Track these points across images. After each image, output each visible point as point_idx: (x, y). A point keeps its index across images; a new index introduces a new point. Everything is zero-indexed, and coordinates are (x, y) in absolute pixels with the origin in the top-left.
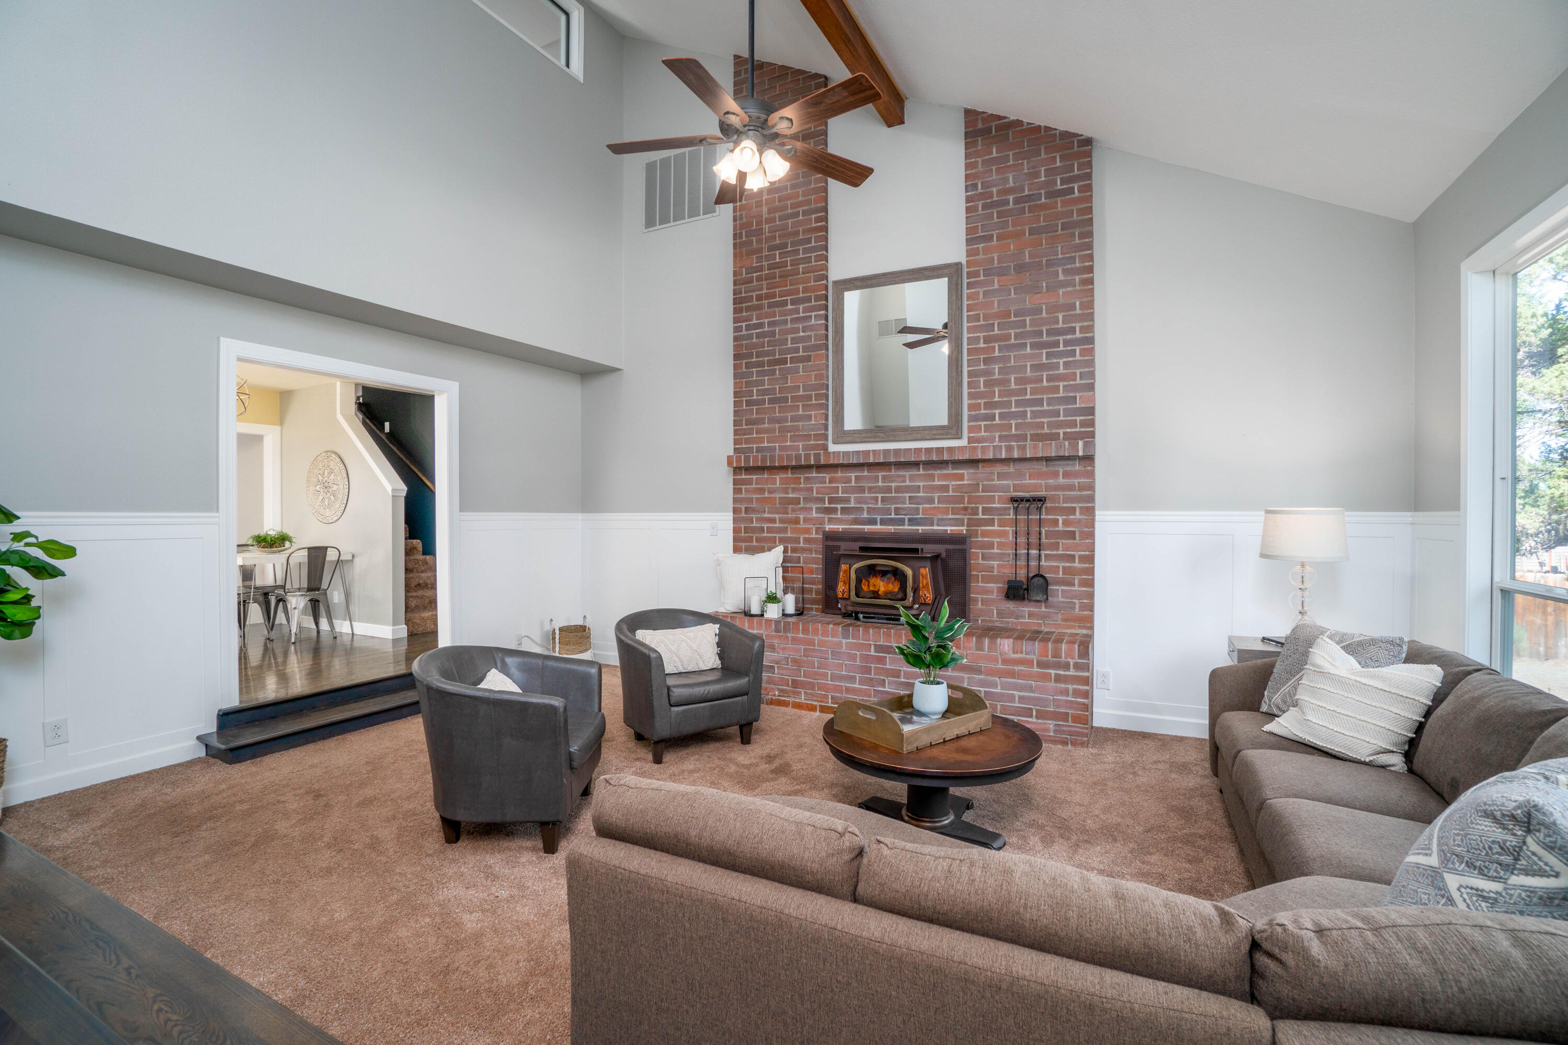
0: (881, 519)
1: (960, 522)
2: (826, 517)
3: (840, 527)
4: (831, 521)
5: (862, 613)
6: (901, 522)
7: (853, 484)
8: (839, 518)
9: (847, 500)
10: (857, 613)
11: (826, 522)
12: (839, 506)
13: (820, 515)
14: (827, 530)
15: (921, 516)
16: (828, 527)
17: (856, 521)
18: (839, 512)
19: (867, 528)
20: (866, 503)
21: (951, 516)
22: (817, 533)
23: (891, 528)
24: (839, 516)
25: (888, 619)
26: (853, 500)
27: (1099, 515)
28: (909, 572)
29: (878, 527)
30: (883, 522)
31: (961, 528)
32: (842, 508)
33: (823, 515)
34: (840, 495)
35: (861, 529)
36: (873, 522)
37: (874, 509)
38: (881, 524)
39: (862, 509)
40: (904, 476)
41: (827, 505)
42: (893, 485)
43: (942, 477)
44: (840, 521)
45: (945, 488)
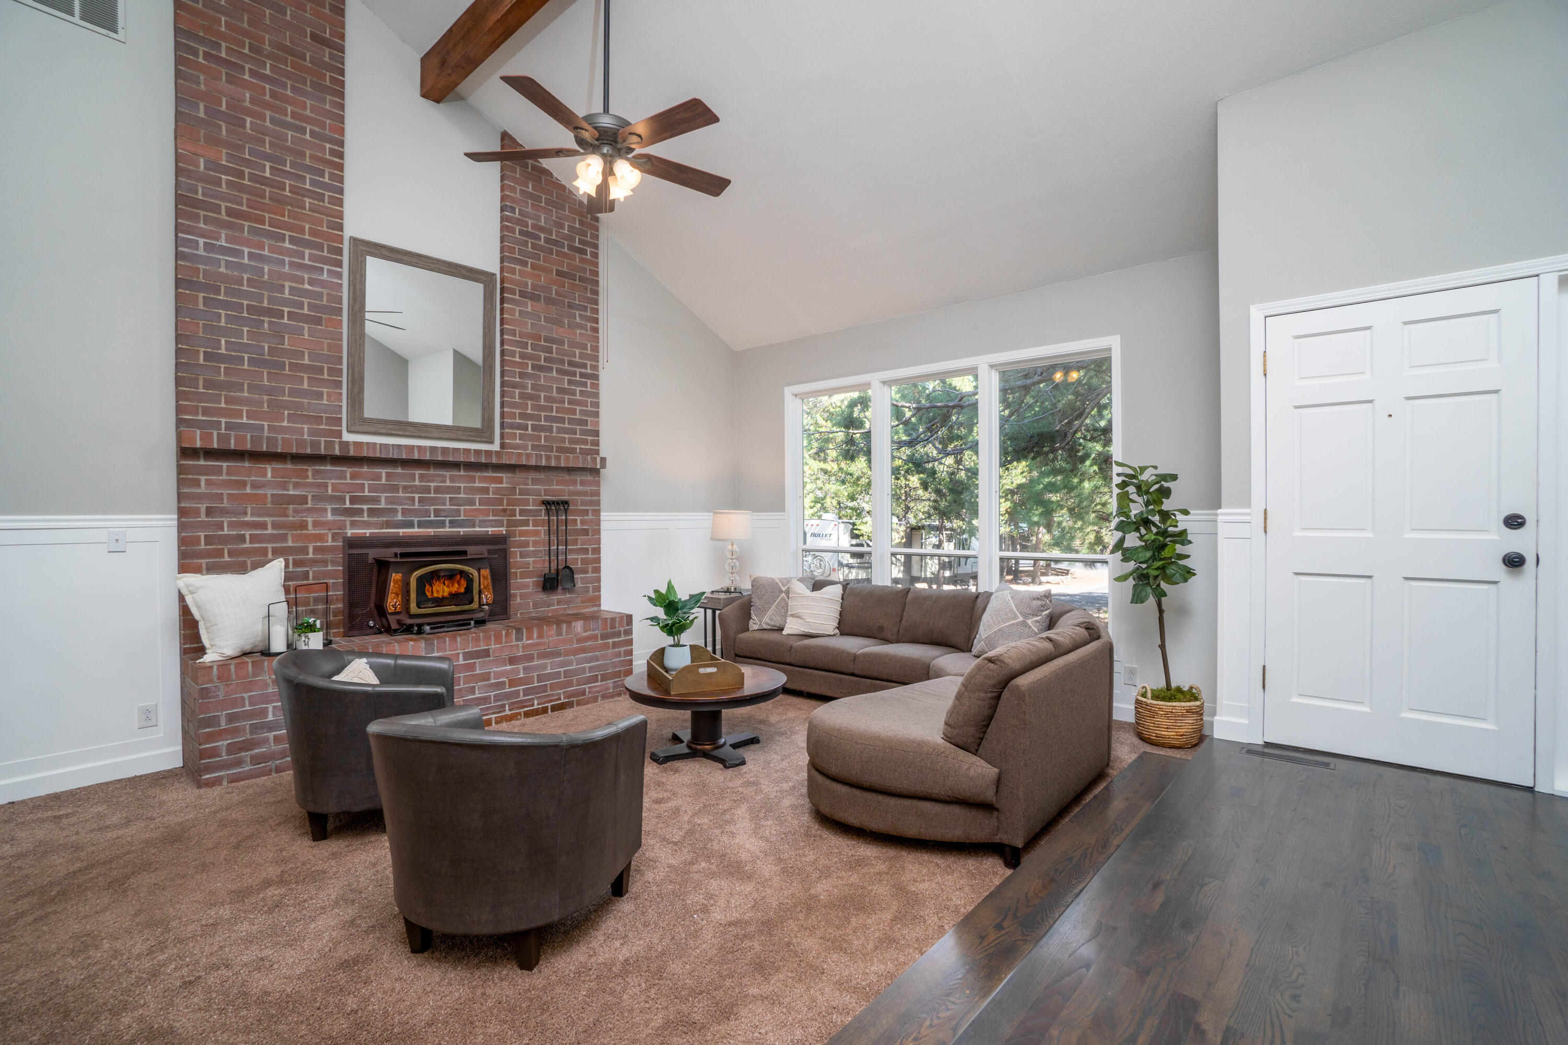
0: (419, 521)
1: (499, 524)
2: (348, 520)
3: (368, 532)
4: (354, 524)
5: (428, 624)
6: (442, 524)
7: (383, 481)
8: (365, 521)
9: (376, 500)
10: (420, 626)
11: (348, 526)
12: (365, 507)
13: (337, 518)
14: (349, 535)
15: (462, 518)
16: (350, 532)
17: (388, 525)
18: (366, 515)
19: (401, 531)
20: (401, 504)
21: (491, 518)
22: (334, 540)
23: (431, 531)
24: (366, 518)
26: (383, 500)
27: (604, 516)
28: (476, 574)
29: (416, 530)
30: (421, 524)
31: (502, 529)
32: (369, 509)
33: (342, 518)
34: (367, 494)
35: (395, 533)
36: (410, 525)
37: (410, 510)
38: (419, 527)
39: (396, 511)
40: (445, 476)
41: (348, 505)
42: (432, 485)
43: (482, 479)
44: (367, 525)
45: (485, 490)
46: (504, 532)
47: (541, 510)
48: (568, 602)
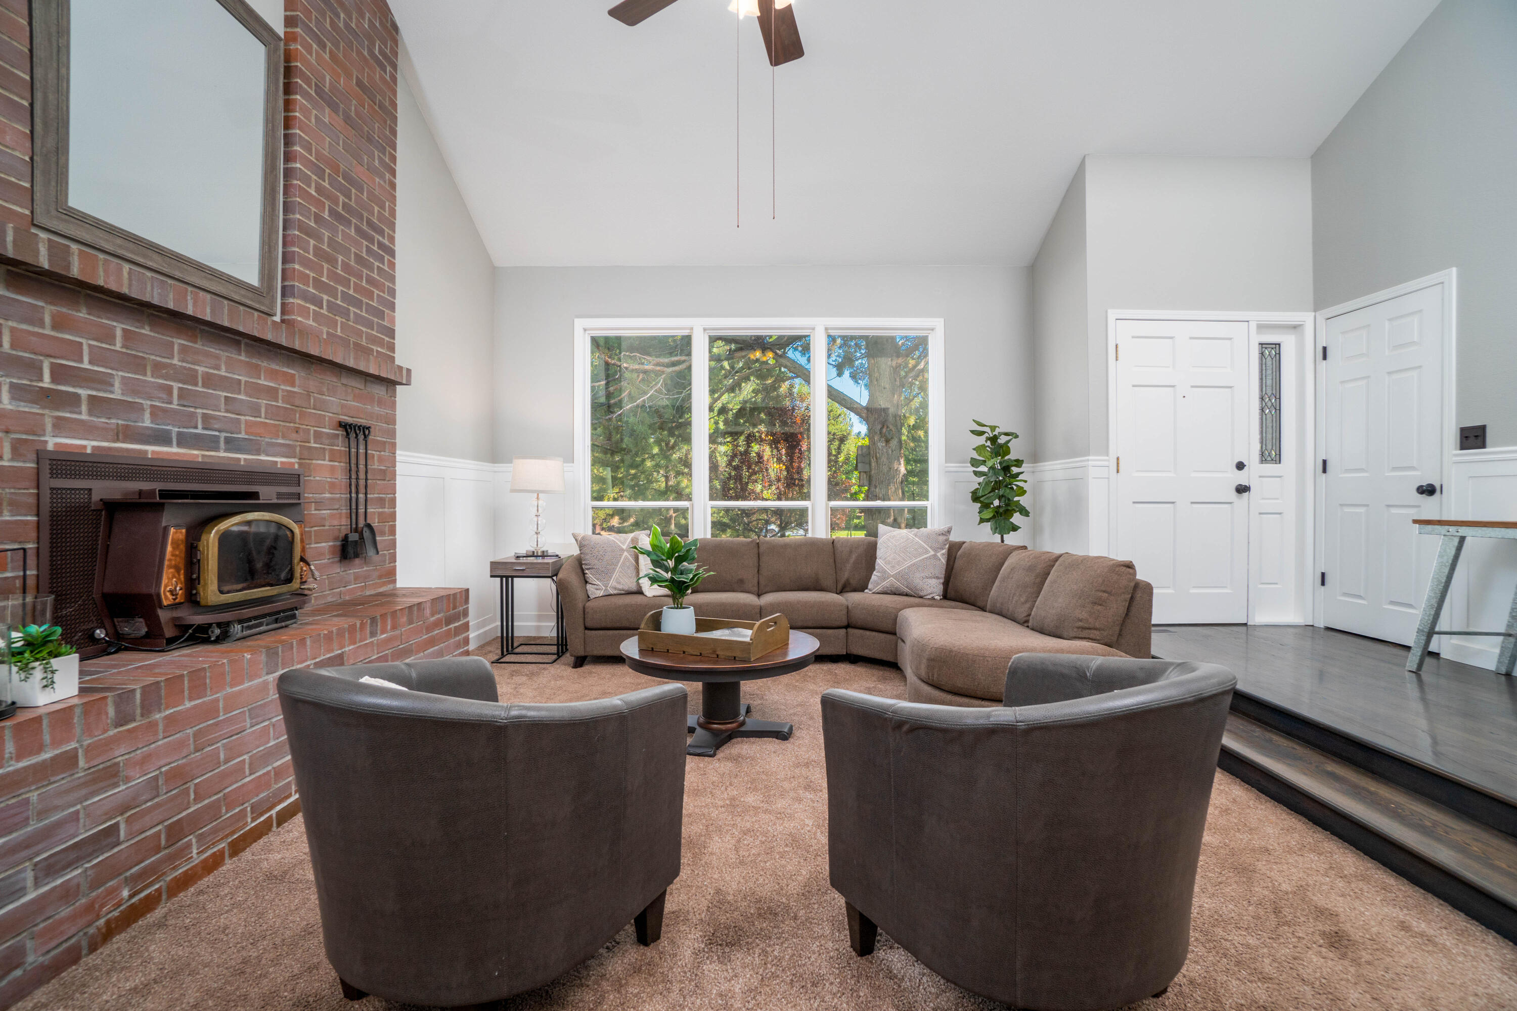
0: (179, 434)
1: (289, 451)
2: (49, 416)
3: (89, 445)
4: (60, 426)
5: (240, 622)
6: (212, 443)
7: (118, 347)
8: (82, 421)
9: (104, 382)
10: (225, 626)
11: (49, 427)
12: (83, 392)
13: (24, 408)
14: (50, 447)
15: (243, 435)
16: (52, 442)
17: (127, 434)
18: (84, 408)
19: (151, 449)
20: (150, 398)
21: (280, 441)
22: (16, 452)
23: (196, 455)
24: (84, 417)
25: (276, 621)
26: (117, 384)
28: (297, 531)
29: (173, 451)
30: (183, 440)
31: (293, 460)
32: (90, 397)
33: (36, 410)
34: (86, 365)
35: (140, 451)
36: (163, 438)
37: (165, 411)
38: (179, 445)
39: (140, 408)
40: (218, 357)
41: (46, 382)
42: (201, 369)
43: (273, 375)
44: (88, 430)
45: (272, 393)
46: (296, 466)
47: (338, 435)
48: (366, 578)
